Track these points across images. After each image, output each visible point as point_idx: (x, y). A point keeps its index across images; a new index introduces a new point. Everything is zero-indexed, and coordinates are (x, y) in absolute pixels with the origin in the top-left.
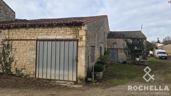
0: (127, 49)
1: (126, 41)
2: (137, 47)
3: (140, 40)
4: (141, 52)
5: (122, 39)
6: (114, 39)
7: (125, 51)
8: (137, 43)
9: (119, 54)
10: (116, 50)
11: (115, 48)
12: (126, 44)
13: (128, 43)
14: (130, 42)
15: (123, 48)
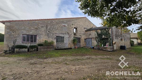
0: (97, 38)
1: (96, 32)
2: (104, 36)
3: (107, 29)
4: (108, 40)
5: (94, 31)
6: (89, 32)
7: (96, 40)
8: (104, 32)
9: (93, 42)
10: (90, 39)
11: (90, 37)
12: (96, 34)
13: (98, 33)
14: (99, 32)
15: (95, 37)
